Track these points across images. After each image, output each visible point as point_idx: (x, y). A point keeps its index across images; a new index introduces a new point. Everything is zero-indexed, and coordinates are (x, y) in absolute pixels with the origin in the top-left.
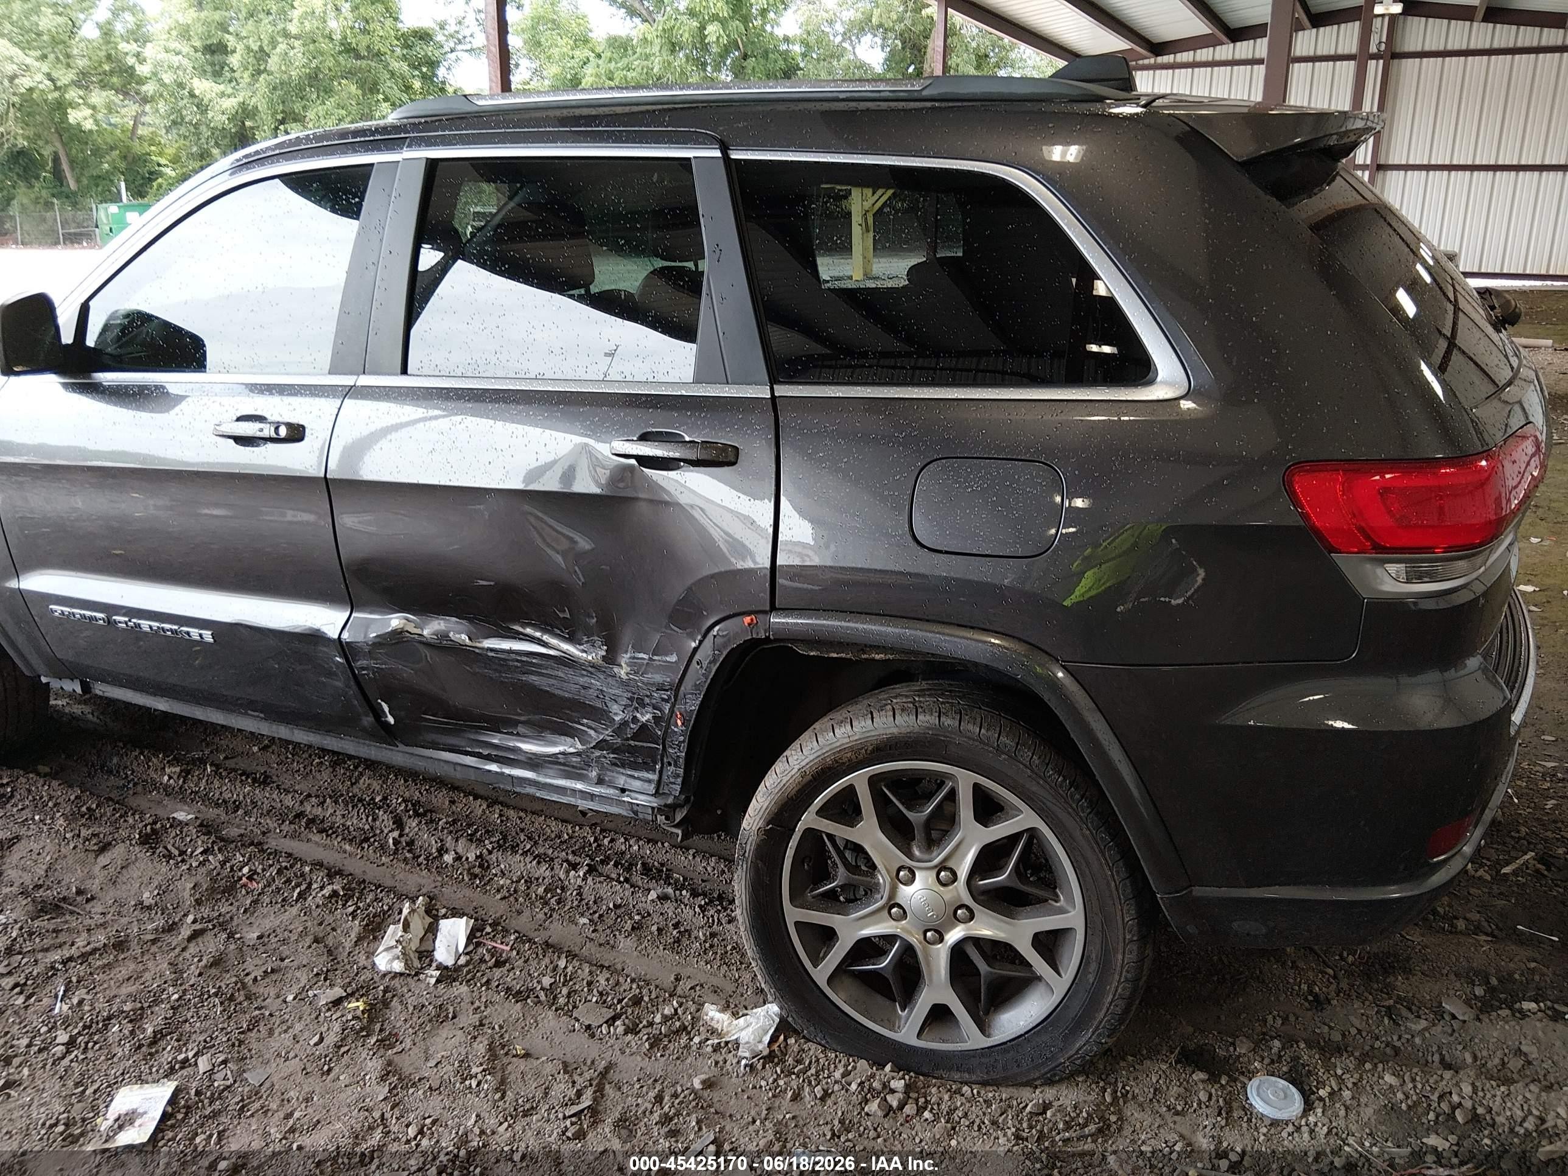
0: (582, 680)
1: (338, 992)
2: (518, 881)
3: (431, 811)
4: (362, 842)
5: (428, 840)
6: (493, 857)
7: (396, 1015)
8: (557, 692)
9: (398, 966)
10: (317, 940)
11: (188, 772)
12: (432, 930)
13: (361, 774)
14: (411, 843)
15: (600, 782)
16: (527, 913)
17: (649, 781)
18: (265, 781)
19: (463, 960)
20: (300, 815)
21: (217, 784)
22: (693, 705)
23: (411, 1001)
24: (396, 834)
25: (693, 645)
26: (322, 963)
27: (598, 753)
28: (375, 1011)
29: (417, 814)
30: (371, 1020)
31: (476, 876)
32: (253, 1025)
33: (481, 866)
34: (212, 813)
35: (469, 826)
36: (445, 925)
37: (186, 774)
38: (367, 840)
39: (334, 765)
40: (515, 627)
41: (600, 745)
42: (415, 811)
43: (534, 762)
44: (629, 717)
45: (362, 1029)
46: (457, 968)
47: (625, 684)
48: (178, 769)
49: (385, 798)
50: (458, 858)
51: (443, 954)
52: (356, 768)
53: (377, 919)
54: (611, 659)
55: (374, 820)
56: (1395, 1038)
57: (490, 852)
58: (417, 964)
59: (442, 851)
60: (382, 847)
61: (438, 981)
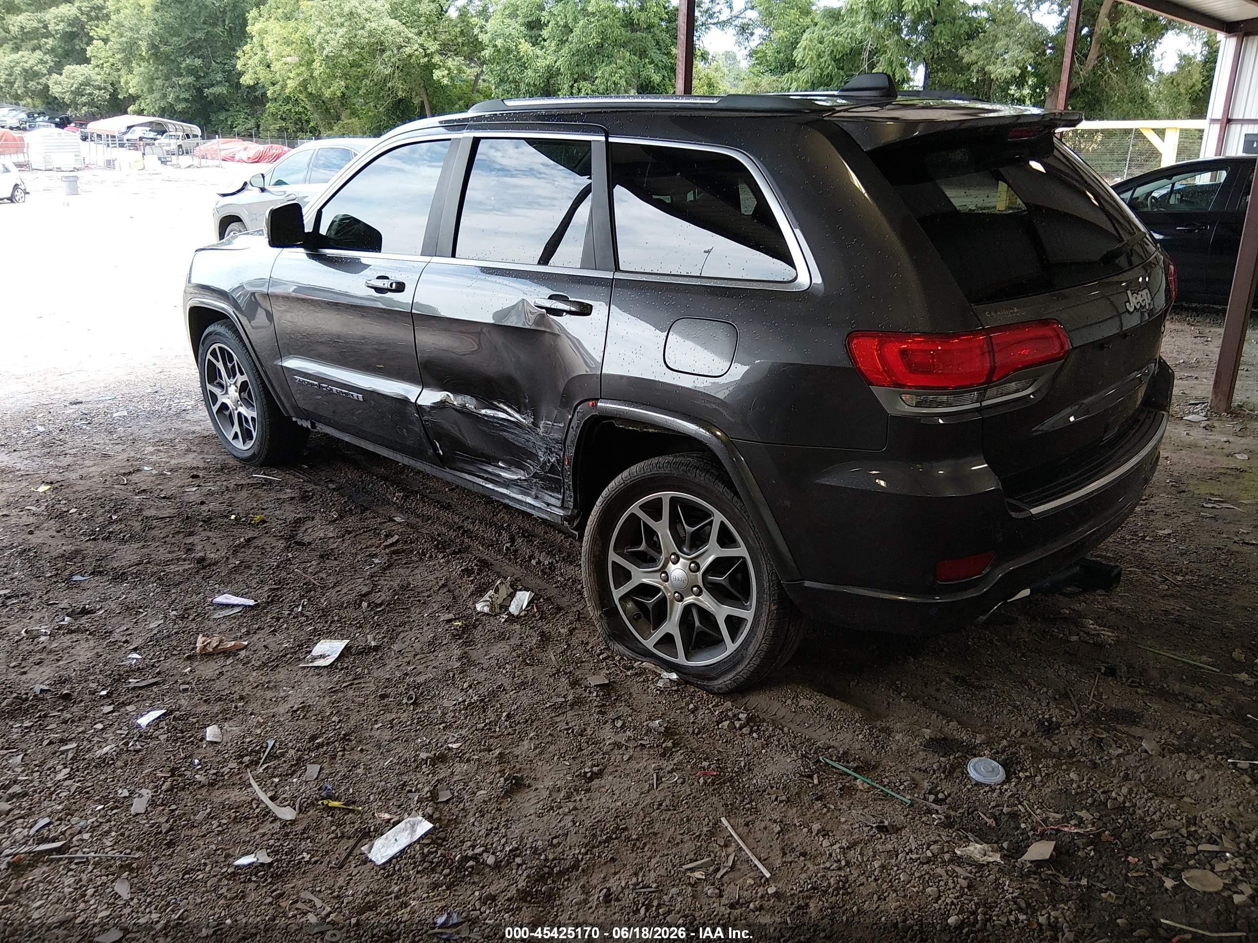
0: (526, 436)
1: (451, 616)
2: (568, 580)
3: (533, 536)
4: (489, 546)
5: (526, 551)
6: (559, 565)
7: (477, 633)
8: (516, 443)
9: (486, 609)
10: (449, 591)
11: (407, 497)
12: (512, 596)
13: (500, 511)
14: (516, 551)
15: (536, 498)
16: (568, 597)
17: (559, 499)
18: (448, 507)
19: (523, 614)
20: (460, 528)
21: (421, 505)
22: (571, 452)
23: (488, 627)
24: (508, 545)
25: (570, 417)
26: (448, 601)
27: (535, 480)
28: (465, 629)
29: (523, 536)
30: (463, 633)
31: (546, 573)
32: (403, 624)
33: (550, 568)
34: (413, 520)
35: (550, 546)
36: (519, 594)
37: (405, 498)
38: (492, 545)
39: (487, 503)
40: (495, 403)
41: (535, 475)
42: (523, 534)
43: (507, 484)
44: (546, 460)
45: (457, 635)
46: (518, 617)
47: (543, 439)
48: (402, 494)
49: (509, 525)
50: (539, 563)
51: (513, 609)
52: (498, 506)
53: (485, 586)
54: (535, 424)
55: (499, 536)
56: (1098, 757)
57: (557, 562)
58: (498, 610)
59: (531, 557)
60: (499, 551)
61: (506, 621)
